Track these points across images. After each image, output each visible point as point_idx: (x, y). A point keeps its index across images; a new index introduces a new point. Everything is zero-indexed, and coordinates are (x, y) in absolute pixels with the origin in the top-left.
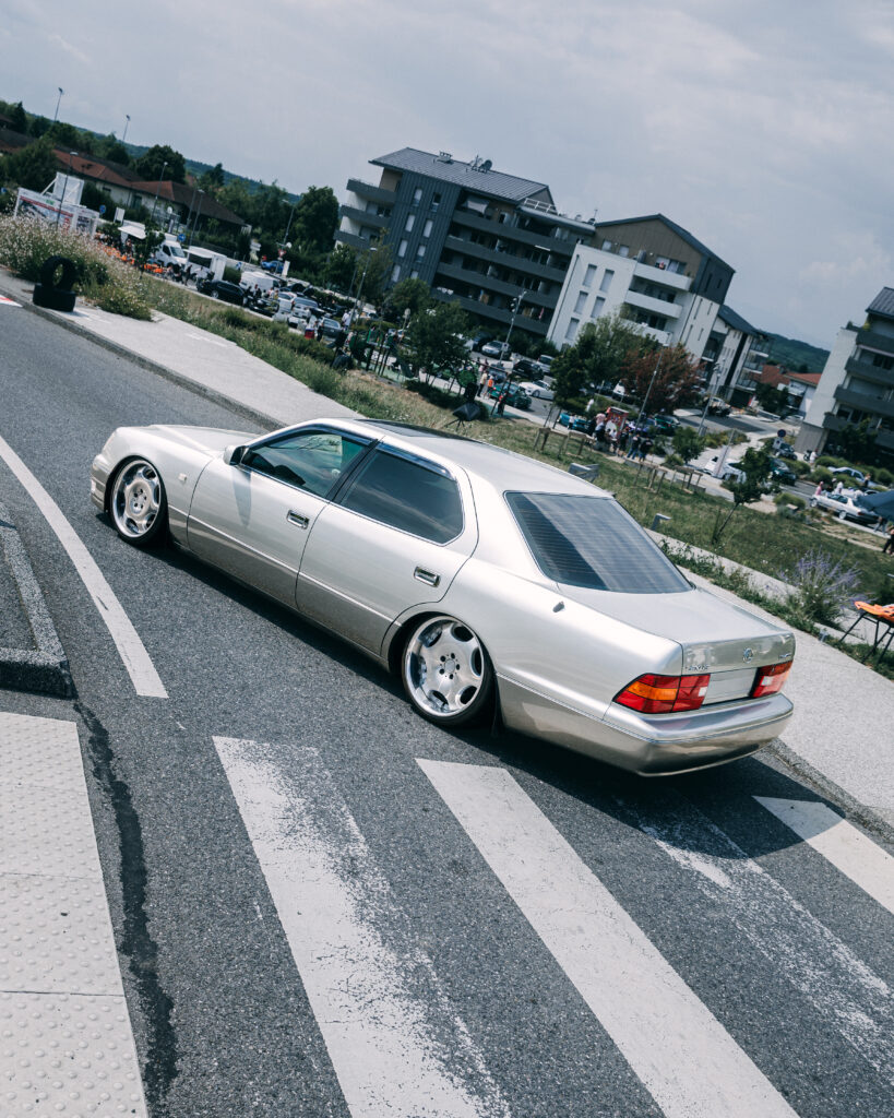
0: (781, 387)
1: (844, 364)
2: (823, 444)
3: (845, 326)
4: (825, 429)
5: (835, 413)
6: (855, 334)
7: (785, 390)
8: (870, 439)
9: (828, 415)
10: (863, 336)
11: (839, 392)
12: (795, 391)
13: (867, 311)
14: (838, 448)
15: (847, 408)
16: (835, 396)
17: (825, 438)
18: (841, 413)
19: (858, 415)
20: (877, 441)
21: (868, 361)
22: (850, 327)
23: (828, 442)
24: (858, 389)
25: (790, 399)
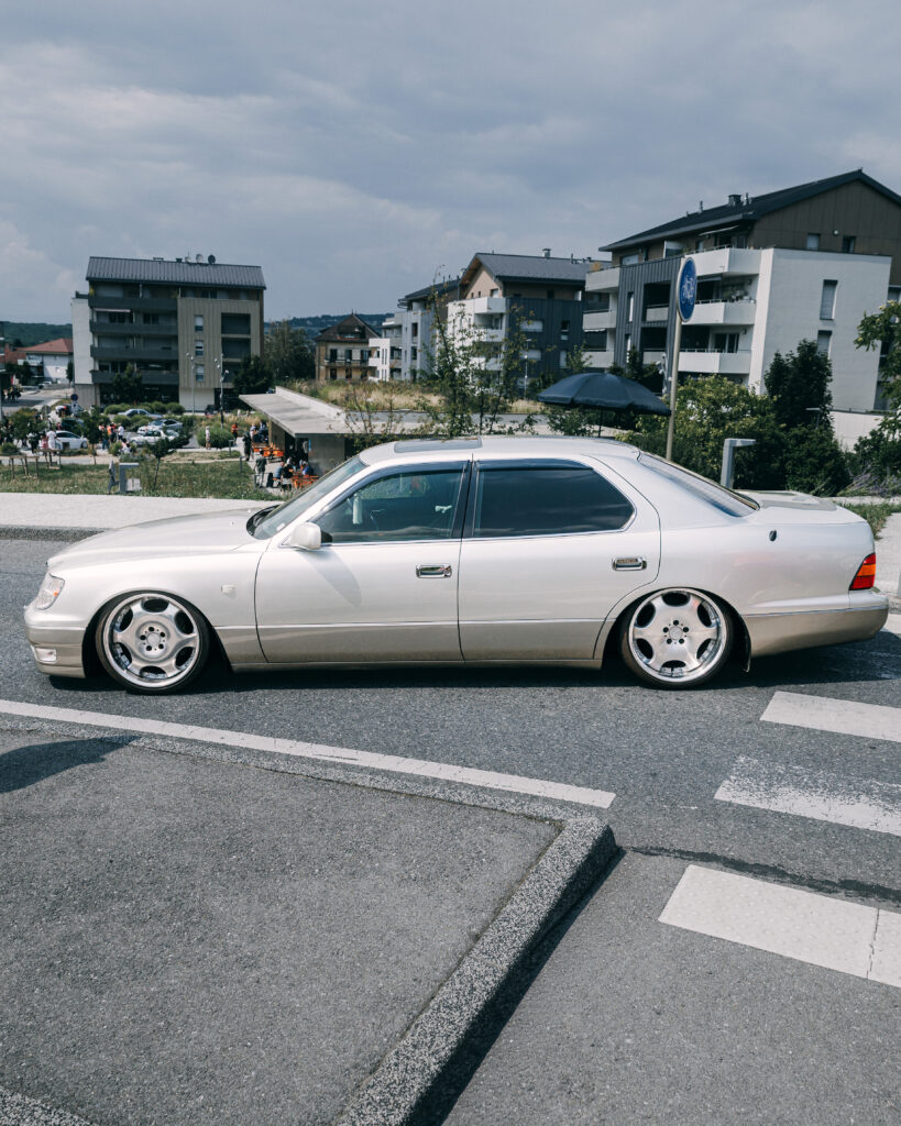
0: (20, 362)
1: (88, 328)
2: (98, 397)
3: (74, 296)
4: (95, 384)
5: (97, 368)
6: (86, 301)
7: (26, 364)
8: (138, 381)
9: (93, 372)
10: (93, 301)
11: (94, 352)
12: (34, 362)
13: (87, 279)
14: (112, 396)
15: (106, 364)
16: (92, 355)
17: (98, 392)
18: (102, 368)
19: (119, 365)
20: (144, 382)
21: (106, 320)
22: (78, 296)
23: (102, 394)
24: (107, 345)
25: (33, 370)
